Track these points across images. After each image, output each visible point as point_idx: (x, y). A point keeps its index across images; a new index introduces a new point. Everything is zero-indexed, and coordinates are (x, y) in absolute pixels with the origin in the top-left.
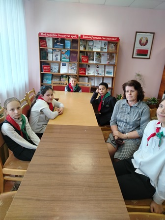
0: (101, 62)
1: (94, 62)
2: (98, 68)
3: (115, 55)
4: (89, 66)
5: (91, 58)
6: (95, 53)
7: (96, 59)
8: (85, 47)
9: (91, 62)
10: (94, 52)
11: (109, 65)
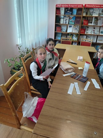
0: (97, 24)
6: (94, 18)
7: (94, 22)
8: (87, 14)
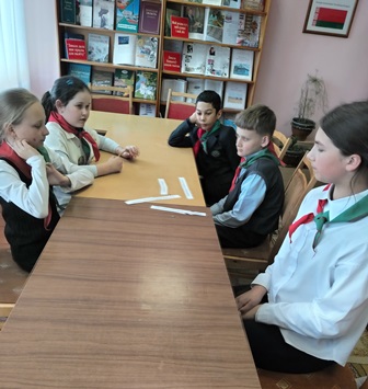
0: (221, 38)
1: (205, 37)
2: (212, 54)
3: (259, 20)
4: (190, 49)
5: (197, 24)
6: (208, 11)
7: (210, 28)
9: (195, 36)
10: (204, 8)
11: (242, 47)
